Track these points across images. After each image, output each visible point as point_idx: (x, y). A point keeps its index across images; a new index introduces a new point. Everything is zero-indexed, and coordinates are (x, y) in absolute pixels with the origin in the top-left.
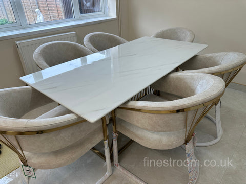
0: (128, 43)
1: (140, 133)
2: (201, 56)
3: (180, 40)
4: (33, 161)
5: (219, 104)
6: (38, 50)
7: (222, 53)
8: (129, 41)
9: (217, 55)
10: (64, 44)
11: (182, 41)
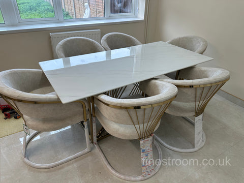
6: (62, 42)
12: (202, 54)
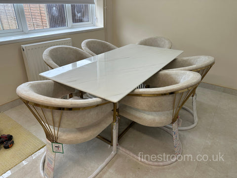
0: (118, 48)
1: (138, 114)
2: (179, 59)
3: (160, 47)
4: (63, 138)
5: (195, 96)
6: (46, 52)
7: (196, 57)
8: (119, 47)
9: (191, 58)
10: (66, 48)
11: (162, 47)
12: (170, 48)
